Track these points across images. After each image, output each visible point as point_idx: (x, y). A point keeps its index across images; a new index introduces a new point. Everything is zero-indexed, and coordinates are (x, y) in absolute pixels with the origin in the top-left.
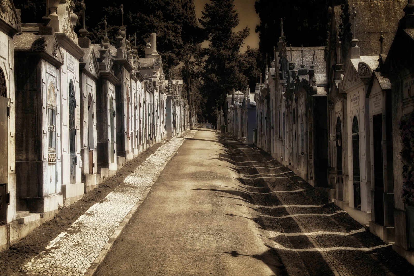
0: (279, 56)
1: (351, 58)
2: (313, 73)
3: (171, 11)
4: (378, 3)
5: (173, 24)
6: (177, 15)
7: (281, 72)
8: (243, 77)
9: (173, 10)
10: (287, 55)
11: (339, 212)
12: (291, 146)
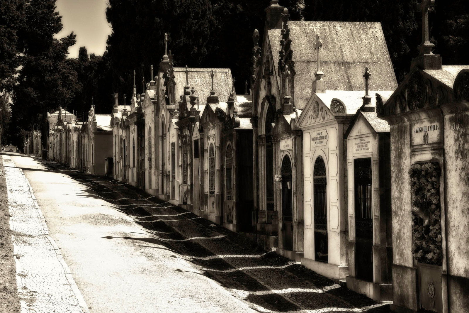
0: (163, 77)
1: (316, 92)
2: (233, 103)
3: (3, 13)
4: (313, 29)
5: (5, 28)
6: (10, 18)
7: (166, 96)
8: (67, 93)
9: (6, 12)
10: (175, 77)
11: (291, 264)
12: (189, 182)
